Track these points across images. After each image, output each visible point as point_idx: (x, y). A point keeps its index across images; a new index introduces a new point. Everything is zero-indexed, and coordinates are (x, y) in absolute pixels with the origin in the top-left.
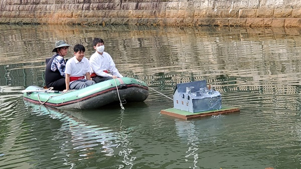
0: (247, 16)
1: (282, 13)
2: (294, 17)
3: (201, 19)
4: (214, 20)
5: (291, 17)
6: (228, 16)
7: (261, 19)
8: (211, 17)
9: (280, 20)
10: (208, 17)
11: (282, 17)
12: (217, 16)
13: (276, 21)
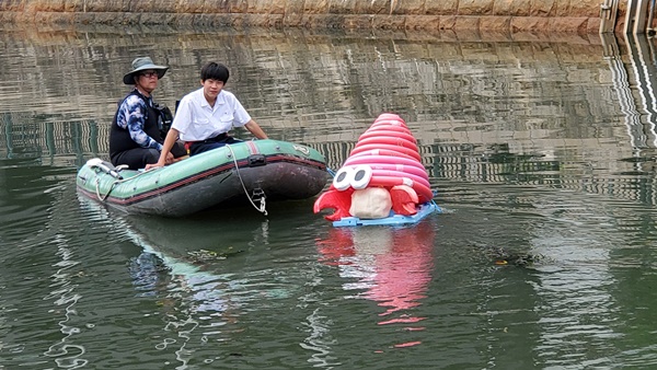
0: (406, 12)
1: (474, 5)
2: (498, 14)
3: (317, 16)
4: (342, 19)
5: (491, 14)
6: (369, 11)
7: (434, 17)
8: (337, 12)
9: (470, 19)
10: (331, 12)
11: (474, 13)
12: (348, 11)
13: (461, 21)
